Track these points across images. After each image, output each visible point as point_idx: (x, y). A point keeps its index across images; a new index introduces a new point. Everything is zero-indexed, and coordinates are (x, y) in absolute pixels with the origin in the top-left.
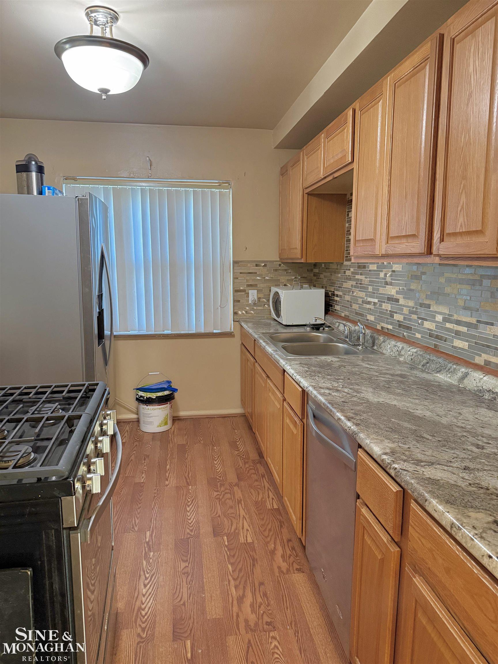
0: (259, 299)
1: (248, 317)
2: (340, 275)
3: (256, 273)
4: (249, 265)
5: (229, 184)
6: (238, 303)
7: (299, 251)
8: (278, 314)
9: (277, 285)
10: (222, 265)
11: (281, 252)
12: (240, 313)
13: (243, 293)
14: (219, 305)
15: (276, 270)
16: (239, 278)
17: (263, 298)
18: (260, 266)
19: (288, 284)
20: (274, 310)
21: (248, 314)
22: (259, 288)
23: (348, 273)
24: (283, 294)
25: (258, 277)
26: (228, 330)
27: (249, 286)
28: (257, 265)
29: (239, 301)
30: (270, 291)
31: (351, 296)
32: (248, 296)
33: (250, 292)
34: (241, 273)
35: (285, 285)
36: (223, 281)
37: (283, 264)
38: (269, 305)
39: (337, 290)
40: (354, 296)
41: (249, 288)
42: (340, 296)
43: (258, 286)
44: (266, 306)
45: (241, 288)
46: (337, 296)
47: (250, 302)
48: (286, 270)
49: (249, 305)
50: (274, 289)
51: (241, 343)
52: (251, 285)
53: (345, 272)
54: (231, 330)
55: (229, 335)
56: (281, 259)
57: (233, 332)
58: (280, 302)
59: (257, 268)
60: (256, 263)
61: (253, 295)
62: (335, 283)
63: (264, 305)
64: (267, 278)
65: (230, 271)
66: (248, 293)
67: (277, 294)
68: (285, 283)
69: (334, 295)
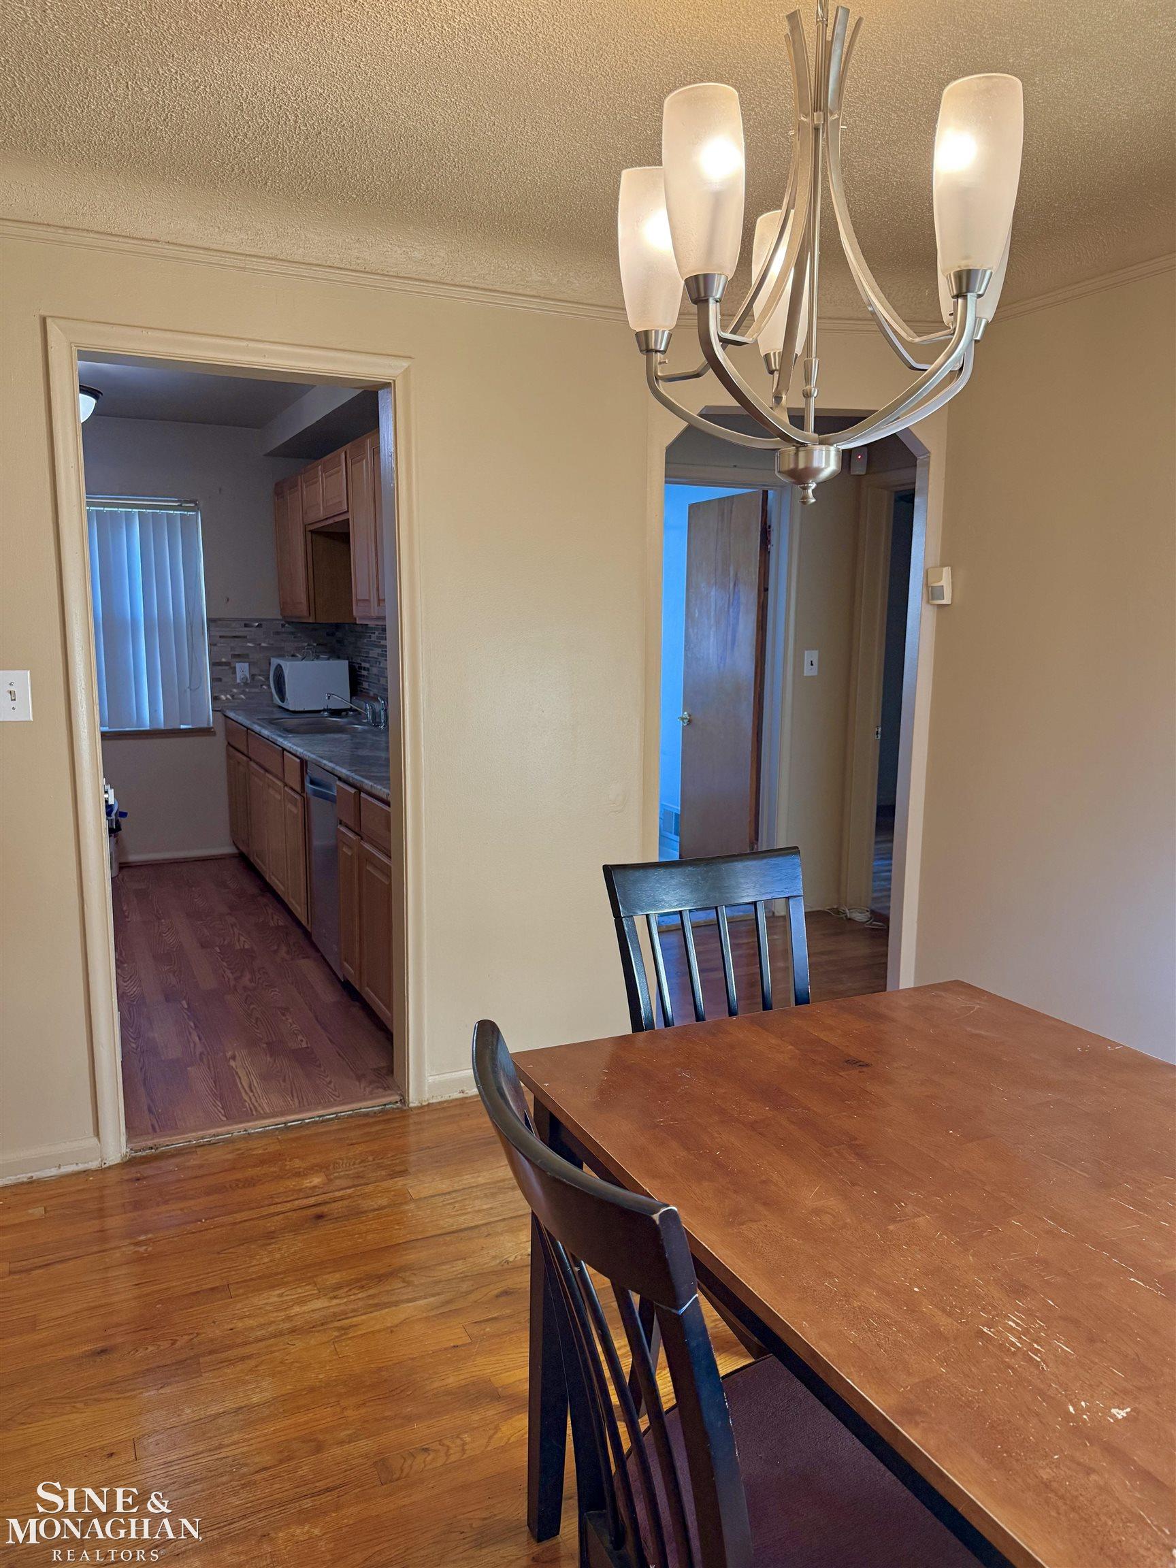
0: (253, 676)
1: (236, 704)
2: (365, 641)
3: (245, 637)
4: (234, 625)
5: (196, 504)
6: (220, 683)
7: (304, 607)
8: (282, 696)
9: (281, 656)
10: (190, 624)
11: (283, 606)
12: (223, 697)
13: (227, 668)
14: (188, 685)
15: (278, 633)
16: (219, 645)
17: (260, 675)
18: (252, 626)
19: (298, 655)
20: (276, 692)
21: (236, 699)
22: (252, 660)
23: (374, 638)
24: (288, 667)
25: (249, 642)
26: (205, 725)
27: (234, 656)
28: (246, 625)
29: (220, 680)
30: (270, 664)
31: (379, 667)
32: (234, 672)
33: (238, 666)
34: (220, 637)
35: (293, 656)
36: (192, 647)
37: (289, 624)
38: (269, 686)
39: (365, 661)
40: (381, 668)
41: (234, 660)
42: (368, 670)
43: (251, 657)
44: (264, 687)
45: (224, 660)
46: (365, 669)
47: (238, 681)
48: (292, 633)
49: (237, 686)
50: (275, 661)
51: (227, 743)
52: (239, 656)
53: (370, 637)
54: (209, 724)
55: (206, 732)
56: (284, 617)
57: (212, 728)
58: (284, 677)
59: (247, 629)
60: (247, 622)
61: (242, 670)
62: (360, 652)
63: (261, 686)
64: (263, 645)
65: (203, 633)
66: (235, 668)
67: (279, 667)
68: (292, 652)
69: (360, 668)
